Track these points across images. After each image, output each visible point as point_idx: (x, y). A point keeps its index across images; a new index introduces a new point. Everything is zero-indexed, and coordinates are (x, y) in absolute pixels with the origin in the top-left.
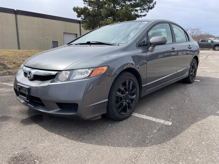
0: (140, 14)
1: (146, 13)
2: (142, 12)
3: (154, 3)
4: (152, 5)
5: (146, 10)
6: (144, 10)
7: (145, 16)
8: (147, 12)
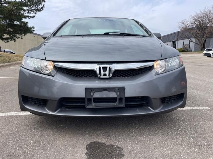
0: (27, 15)
1: (34, 15)
2: (29, 13)
3: (43, 6)
4: (41, 8)
5: (34, 11)
6: (32, 11)
7: (32, 17)
8: (35, 13)
